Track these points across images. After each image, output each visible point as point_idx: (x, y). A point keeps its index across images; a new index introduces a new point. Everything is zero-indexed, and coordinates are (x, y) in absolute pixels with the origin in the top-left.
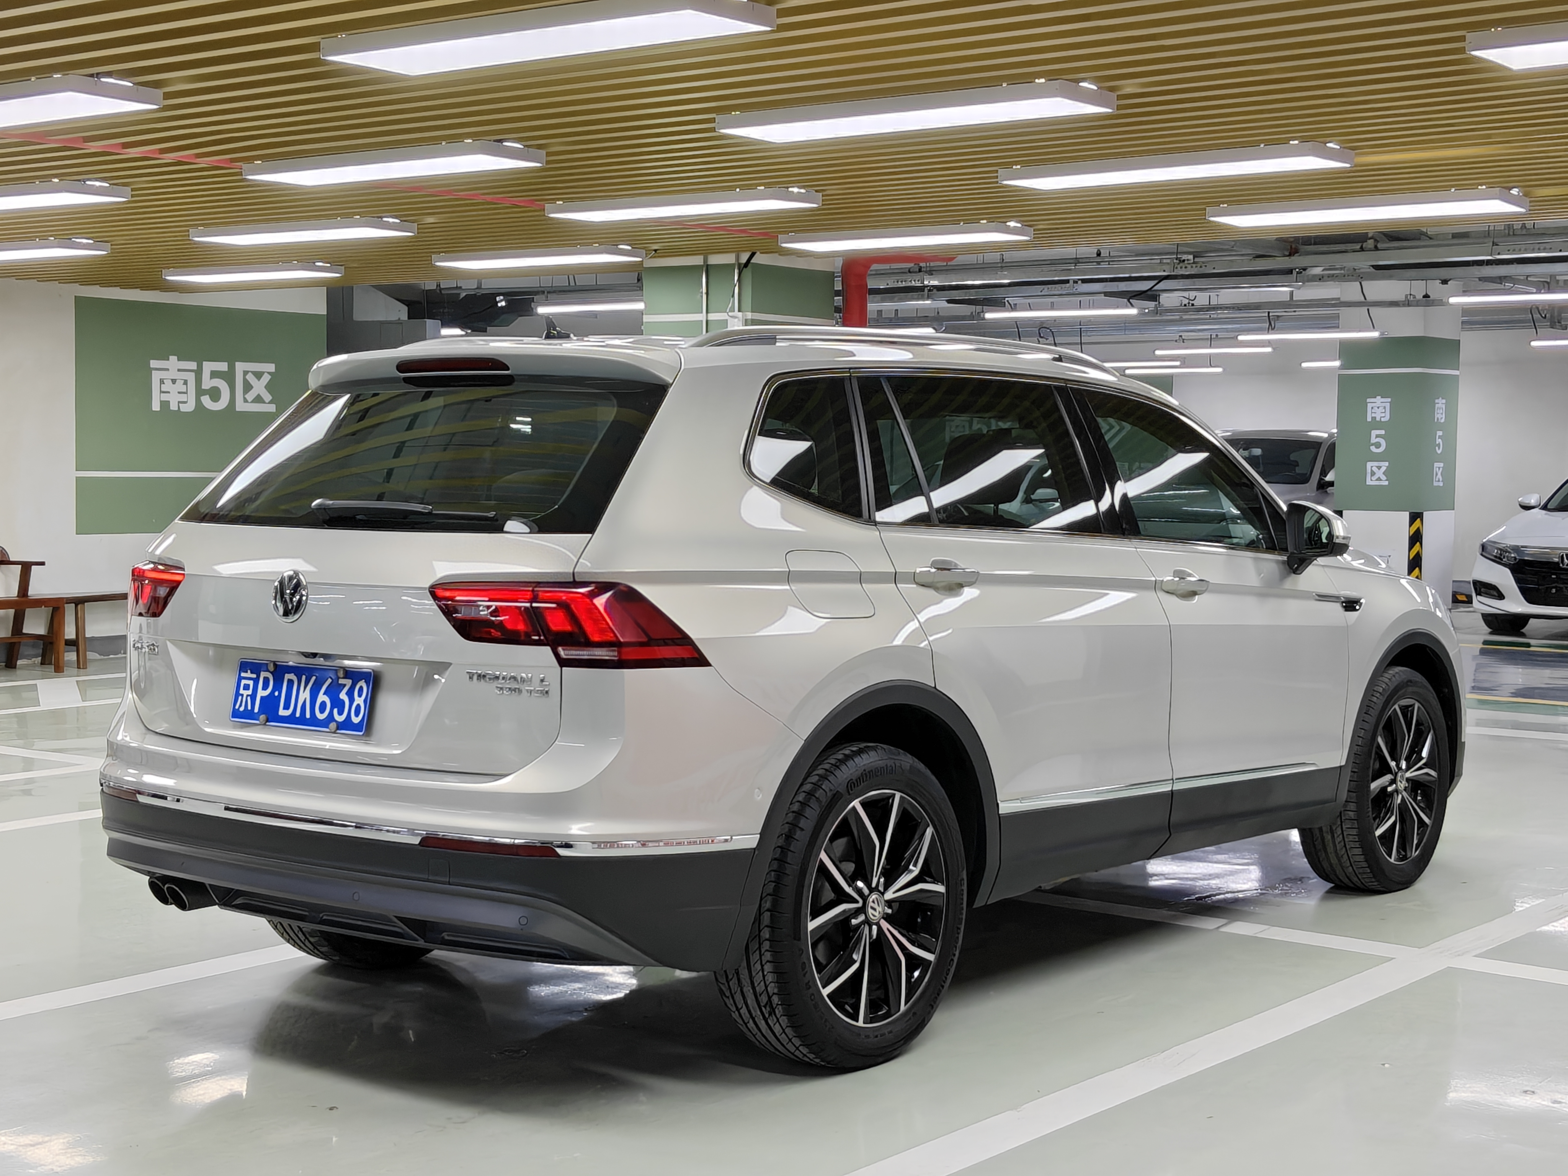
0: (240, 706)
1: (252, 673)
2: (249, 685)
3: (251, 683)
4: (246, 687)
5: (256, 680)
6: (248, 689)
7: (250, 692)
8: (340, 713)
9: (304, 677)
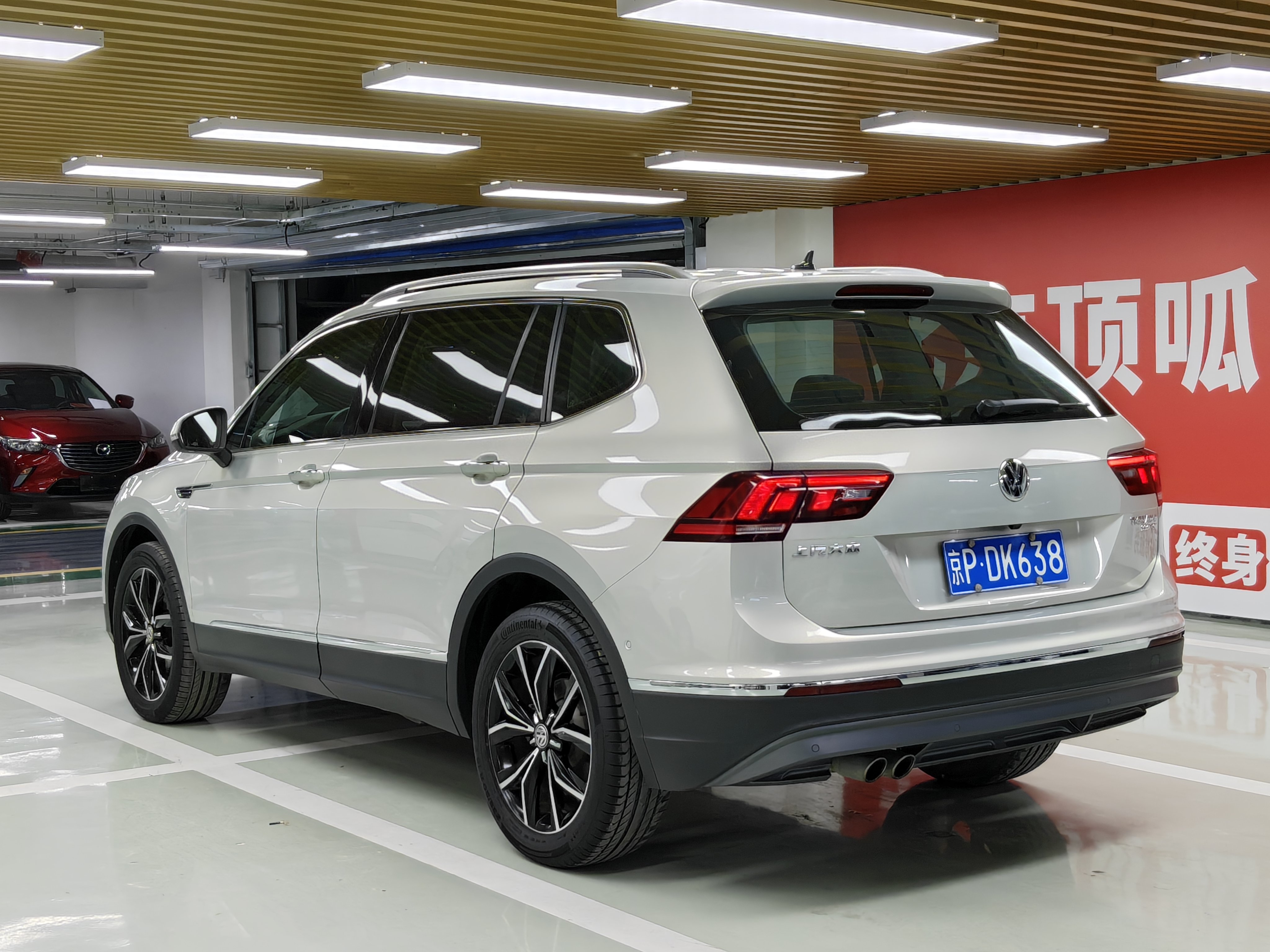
0: (956, 581)
1: (956, 552)
2: (957, 562)
3: (958, 560)
4: (956, 565)
5: (961, 557)
6: (957, 566)
7: (959, 568)
8: (1041, 568)
9: (1001, 547)
